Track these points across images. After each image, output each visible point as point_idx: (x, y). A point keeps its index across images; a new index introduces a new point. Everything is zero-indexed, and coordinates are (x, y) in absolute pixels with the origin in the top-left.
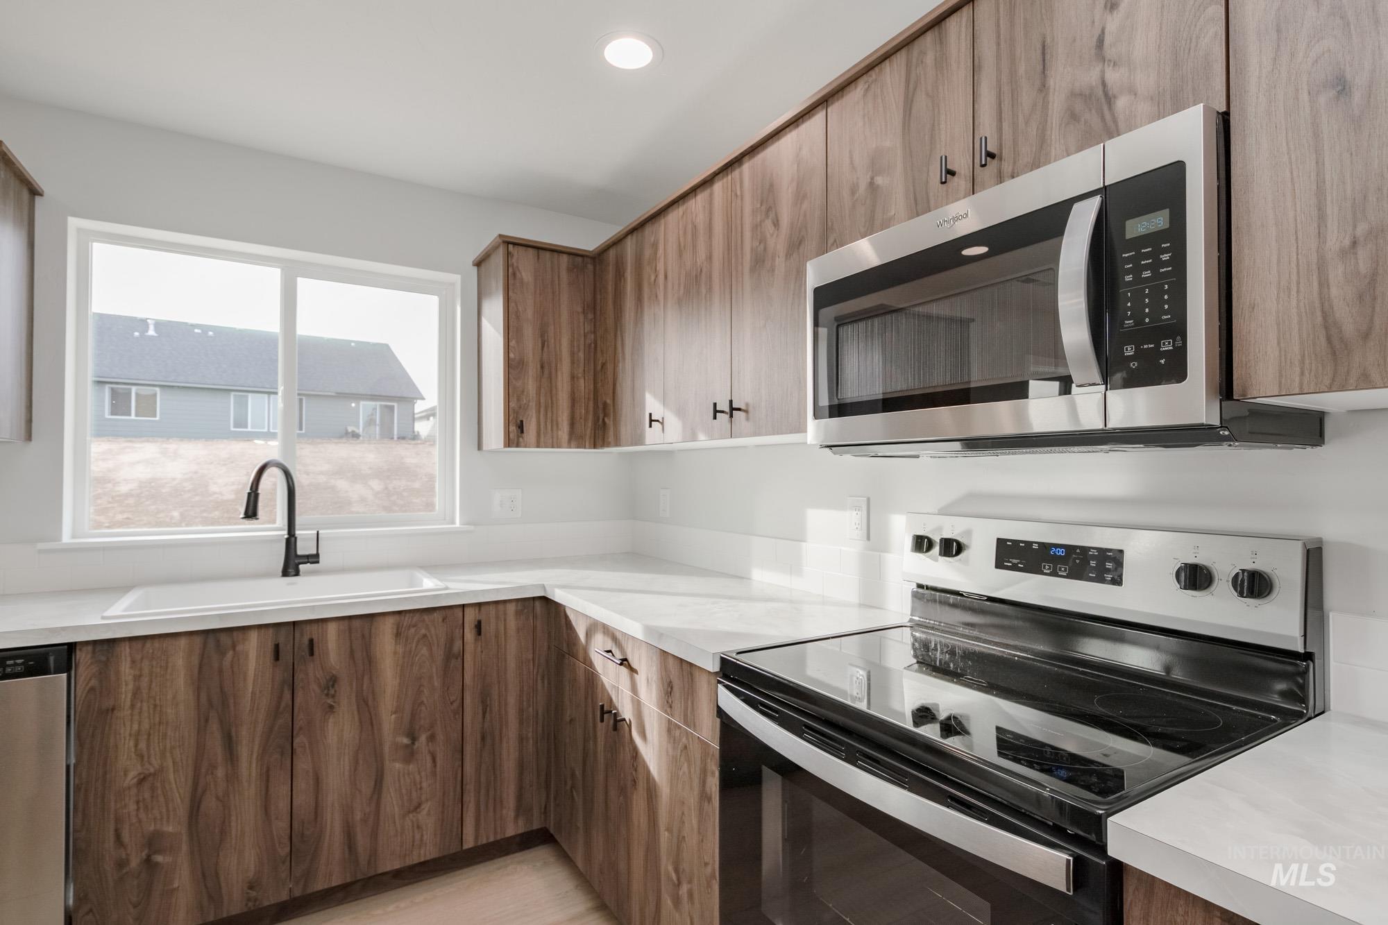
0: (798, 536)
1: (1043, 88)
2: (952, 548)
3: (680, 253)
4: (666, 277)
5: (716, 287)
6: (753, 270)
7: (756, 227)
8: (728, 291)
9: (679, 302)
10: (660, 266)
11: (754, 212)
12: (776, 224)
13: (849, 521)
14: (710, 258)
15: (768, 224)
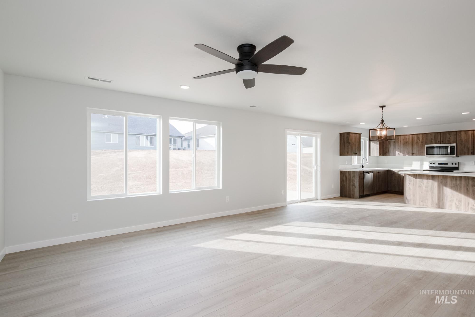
0: (412, 164)
1: (446, 139)
2: (434, 164)
3: (403, 140)
4: (400, 141)
5: (410, 144)
6: (416, 143)
7: (416, 140)
8: (412, 145)
9: (403, 144)
10: (399, 140)
11: (416, 139)
12: (419, 140)
13: (419, 163)
14: (409, 141)
15: (418, 140)
